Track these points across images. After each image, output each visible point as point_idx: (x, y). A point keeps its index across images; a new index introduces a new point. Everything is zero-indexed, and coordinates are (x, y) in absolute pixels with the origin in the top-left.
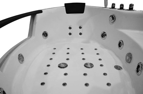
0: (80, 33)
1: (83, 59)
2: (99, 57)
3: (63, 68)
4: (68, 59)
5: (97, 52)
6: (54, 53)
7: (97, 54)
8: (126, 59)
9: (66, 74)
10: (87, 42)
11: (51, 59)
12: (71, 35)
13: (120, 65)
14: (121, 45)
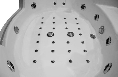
0: (63, 3)
1: (66, 28)
2: (78, 26)
3: (51, 36)
4: (54, 28)
5: (77, 21)
6: (42, 23)
7: (77, 24)
8: (99, 30)
9: (53, 42)
10: (69, 11)
11: (41, 28)
12: (56, 5)
13: (94, 34)
14: (97, 18)
